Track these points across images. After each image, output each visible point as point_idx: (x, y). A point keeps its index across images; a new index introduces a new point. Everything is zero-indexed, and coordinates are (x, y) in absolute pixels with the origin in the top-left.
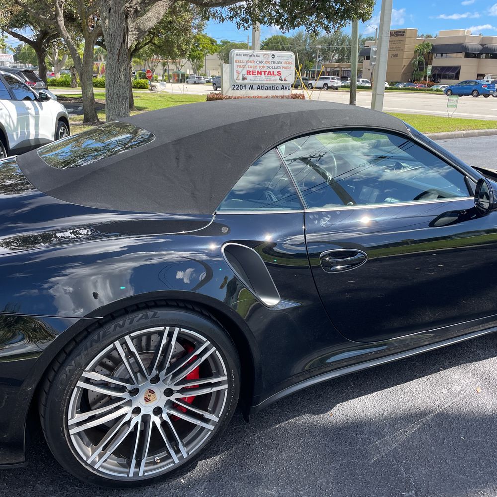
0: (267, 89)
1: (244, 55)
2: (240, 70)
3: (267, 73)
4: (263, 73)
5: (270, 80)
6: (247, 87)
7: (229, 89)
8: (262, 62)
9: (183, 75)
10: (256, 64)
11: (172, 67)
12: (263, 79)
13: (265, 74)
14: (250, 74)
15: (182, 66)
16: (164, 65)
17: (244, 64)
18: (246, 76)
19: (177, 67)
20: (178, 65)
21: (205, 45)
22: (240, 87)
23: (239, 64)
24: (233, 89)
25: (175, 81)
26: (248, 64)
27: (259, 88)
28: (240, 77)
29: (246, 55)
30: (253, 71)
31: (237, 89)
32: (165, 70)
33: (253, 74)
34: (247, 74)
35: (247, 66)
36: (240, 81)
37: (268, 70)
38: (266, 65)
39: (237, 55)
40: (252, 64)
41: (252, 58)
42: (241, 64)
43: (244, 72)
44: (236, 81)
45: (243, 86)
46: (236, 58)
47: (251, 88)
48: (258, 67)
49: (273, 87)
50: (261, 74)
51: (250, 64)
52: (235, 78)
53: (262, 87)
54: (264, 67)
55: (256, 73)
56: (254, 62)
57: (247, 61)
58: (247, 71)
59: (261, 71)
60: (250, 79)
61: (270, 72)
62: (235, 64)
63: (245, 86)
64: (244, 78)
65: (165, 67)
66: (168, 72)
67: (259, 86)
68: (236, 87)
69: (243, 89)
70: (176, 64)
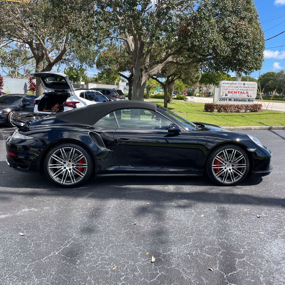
0: (240, 101)
1: (227, 84)
2: (224, 91)
3: (240, 93)
4: (237, 93)
5: (241, 96)
6: (228, 99)
7: (217, 100)
8: (238, 87)
9: (210, 93)
10: (234, 88)
11: (205, 89)
12: (237, 96)
13: (239, 93)
14: (230, 93)
15: (210, 88)
16: (200, 88)
17: (227, 88)
18: (228, 94)
19: (207, 89)
20: (208, 88)
21: (223, 78)
22: (224, 99)
23: (224, 88)
24: (220, 100)
25: (205, 96)
26: (229, 88)
27: (235, 100)
28: (224, 94)
29: (228, 84)
30: (232, 92)
31: (222, 100)
32: (200, 91)
33: (232, 93)
34: (228, 93)
35: (228, 89)
36: (224, 96)
37: (241, 91)
38: (239, 89)
39: (223, 83)
40: (232, 88)
41: (232, 85)
42: (225, 88)
43: (227, 92)
44: (222, 96)
45: (225, 99)
46: (222, 85)
47: (230, 100)
48: (235, 90)
49: (243, 100)
50: (236, 93)
51: (230, 88)
52: (221, 95)
53: (236, 100)
54: (238, 89)
55: (234, 93)
56: (233, 87)
57: (229, 87)
58: (228, 92)
59: (236, 92)
60: (230, 95)
61: (242, 92)
62: (222, 88)
63: (226, 99)
64: (226, 95)
65: (201, 89)
66: (202, 91)
67: (235, 99)
68: (221, 100)
69: (226, 101)
70: (207, 88)
